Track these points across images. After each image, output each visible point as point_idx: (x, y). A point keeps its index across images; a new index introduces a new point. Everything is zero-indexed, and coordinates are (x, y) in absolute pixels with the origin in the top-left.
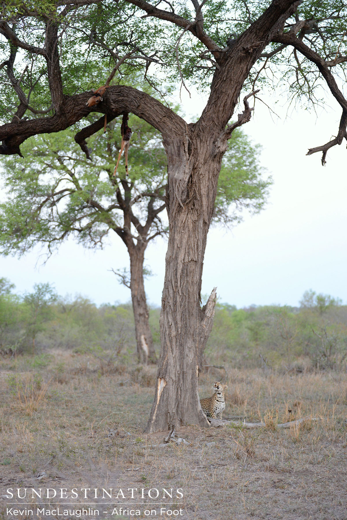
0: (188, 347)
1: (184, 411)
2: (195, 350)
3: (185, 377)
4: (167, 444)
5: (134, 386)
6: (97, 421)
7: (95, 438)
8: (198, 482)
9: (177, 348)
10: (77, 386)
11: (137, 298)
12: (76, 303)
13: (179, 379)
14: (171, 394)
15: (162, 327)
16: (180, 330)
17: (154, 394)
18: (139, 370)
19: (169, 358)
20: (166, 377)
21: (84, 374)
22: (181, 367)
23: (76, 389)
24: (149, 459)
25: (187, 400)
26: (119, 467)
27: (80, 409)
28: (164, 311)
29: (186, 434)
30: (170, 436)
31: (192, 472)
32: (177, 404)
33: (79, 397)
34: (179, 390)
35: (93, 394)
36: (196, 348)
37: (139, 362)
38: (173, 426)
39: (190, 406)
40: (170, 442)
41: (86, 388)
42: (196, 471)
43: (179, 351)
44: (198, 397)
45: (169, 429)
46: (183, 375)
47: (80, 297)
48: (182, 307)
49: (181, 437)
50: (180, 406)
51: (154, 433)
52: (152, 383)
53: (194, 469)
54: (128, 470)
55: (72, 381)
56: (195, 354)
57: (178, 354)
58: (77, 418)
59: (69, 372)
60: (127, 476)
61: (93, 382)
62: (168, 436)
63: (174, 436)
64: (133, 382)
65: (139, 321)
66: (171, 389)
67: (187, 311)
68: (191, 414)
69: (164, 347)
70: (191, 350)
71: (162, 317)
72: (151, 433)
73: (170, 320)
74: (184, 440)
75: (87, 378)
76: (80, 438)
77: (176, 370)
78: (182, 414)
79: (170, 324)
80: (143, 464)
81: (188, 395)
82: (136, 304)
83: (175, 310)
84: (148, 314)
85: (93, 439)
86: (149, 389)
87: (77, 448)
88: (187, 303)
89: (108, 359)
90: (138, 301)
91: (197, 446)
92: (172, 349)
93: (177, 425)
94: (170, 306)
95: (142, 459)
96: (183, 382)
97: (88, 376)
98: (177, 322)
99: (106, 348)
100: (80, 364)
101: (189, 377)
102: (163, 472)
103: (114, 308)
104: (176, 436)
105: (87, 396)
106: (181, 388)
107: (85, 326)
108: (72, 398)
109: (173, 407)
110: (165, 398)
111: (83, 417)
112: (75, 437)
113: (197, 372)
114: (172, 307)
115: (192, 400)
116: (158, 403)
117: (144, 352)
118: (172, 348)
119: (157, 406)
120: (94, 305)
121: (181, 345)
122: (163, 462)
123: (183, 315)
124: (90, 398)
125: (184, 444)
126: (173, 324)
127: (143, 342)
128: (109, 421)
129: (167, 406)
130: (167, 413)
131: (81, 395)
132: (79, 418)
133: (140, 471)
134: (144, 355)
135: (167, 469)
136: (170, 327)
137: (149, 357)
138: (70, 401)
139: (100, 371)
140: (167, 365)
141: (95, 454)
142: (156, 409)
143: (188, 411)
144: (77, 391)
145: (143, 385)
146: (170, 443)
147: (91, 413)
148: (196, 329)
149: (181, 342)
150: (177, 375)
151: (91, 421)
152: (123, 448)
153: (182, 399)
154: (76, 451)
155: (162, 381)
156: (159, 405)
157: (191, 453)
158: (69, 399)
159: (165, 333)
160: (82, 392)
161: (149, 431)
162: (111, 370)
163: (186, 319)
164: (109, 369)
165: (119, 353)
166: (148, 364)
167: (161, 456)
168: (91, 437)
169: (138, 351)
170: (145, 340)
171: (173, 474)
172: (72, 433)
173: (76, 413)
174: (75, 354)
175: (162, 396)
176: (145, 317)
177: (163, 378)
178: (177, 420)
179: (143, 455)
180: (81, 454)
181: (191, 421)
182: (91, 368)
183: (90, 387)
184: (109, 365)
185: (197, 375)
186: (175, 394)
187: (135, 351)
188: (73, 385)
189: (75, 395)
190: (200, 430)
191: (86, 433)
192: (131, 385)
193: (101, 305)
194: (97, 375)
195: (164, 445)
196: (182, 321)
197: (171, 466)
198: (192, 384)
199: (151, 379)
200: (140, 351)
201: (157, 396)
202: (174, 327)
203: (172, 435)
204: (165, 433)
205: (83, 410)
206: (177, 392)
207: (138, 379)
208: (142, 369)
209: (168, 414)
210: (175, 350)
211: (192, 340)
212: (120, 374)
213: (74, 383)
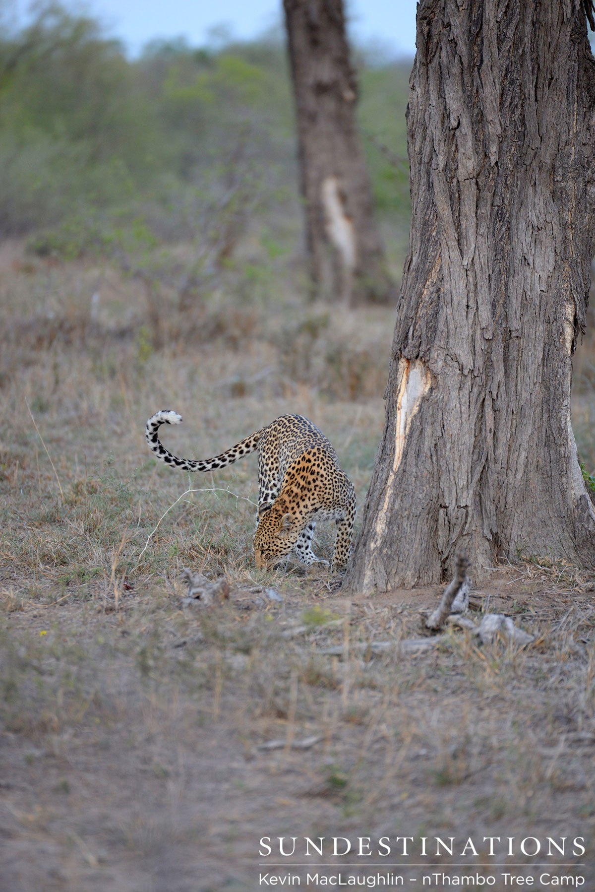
0: (529, 224)
1: (510, 499)
2: (559, 238)
3: (514, 354)
4: (435, 640)
5: (294, 394)
6: (133, 543)
7: (128, 611)
8: (569, 801)
9: (482, 230)
10: (46, 395)
11: (307, 14)
12: (34, 35)
13: (489, 364)
14: (453, 425)
15: (418, 138)
16: (494, 148)
17: (379, 430)
18: (313, 329)
19: (445, 272)
20: (434, 354)
21: (77, 343)
22: (500, 310)
23: (41, 408)
24: (361, 698)
25: (523, 455)
26: (231, 733)
27: (63, 490)
28: (426, 65)
29: (517, 598)
30: (449, 604)
31: (544, 758)
32: (479, 469)
33: (58, 440)
34: (489, 411)
35: (119, 430)
36: (564, 226)
37: (313, 296)
38: (462, 564)
39: (535, 479)
40: (449, 630)
41: (84, 405)
42: (562, 756)
43: (491, 241)
44: (571, 437)
45: (445, 575)
46: (506, 347)
47: (54, 10)
48: (507, 45)
49: (494, 611)
50: (492, 478)
51: (379, 593)
52: (370, 383)
53: (552, 744)
54: (272, 744)
55: (25, 376)
56: (562, 256)
57: (485, 254)
58: (47, 528)
59: (12, 336)
60: (265, 771)
61: (119, 376)
62: (442, 607)
63: (464, 606)
64: (287, 380)
65: (312, 118)
66: (454, 403)
67: (529, 64)
68: (540, 514)
69: (425, 223)
70: (543, 235)
71: (419, 90)
72: (366, 592)
73: (454, 104)
74: (509, 622)
75: (88, 364)
76: (63, 613)
77: (474, 323)
78: (502, 512)
79: (454, 123)
80: (333, 724)
81: (529, 430)
82: (301, 40)
83: (477, 59)
84: (353, 87)
85: (120, 616)
86: (359, 410)
87: (52, 654)
88: (528, 29)
89: (181, 282)
90: (312, 28)
91: (566, 649)
92: (460, 234)
93: (481, 559)
94: (454, 43)
95: (328, 699)
96: (507, 375)
97: (97, 355)
98: (482, 114)
99: (170, 237)
100: (60, 301)
101: (533, 355)
102: (417, 757)
103: (202, 58)
104: (472, 607)
105: (93, 439)
106: (499, 403)
107: (77, 136)
108: (26, 444)
109: (462, 482)
110: (428, 444)
111: (74, 525)
112: (38, 608)
113: (569, 331)
114: (463, 48)
115: (543, 451)
116: (396, 464)
117: (335, 253)
118: (458, 226)
119: (392, 477)
120: (116, 45)
121: (500, 215)
122: (417, 713)
123: (512, 82)
124: (105, 448)
125: (508, 640)
126: (465, 121)
127: (333, 207)
128: (185, 543)
129: (436, 476)
130: (437, 507)
131: (65, 432)
132: (57, 531)
133: (321, 753)
134: (337, 266)
135: (436, 742)
136: (451, 136)
137: (358, 273)
138: (17, 457)
139: (147, 330)
140: (437, 303)
141: (126, 678)
142: (389, 492)
143: (524, 500)
144: (47, 417)
145: (330, 394)
146: (449, 635)
147: (110, 507)
148: (567, 143)
149: (498, 201)
150: (480, 345)
151: (109, 543)
152: (246, 651)
153: (501, 451)
154: (49, 663)
155: (417, 371)
156: (403, 472)
157: (538, 677)
158: (15, 448)
159: (429, 163)
160: (67, 423)
161: (360, 582)
162: (193, 330)
163: (524, 98)
164: (186, 326)
165: (226, 253)
166: (354, 305)
167: (409, 687)
168: (111, 610)
169: (310, 248)
170: (343, 198)
171: (461, 764)
172: (27, 591)
173: (45, 509)
174: (37, 262)
175: (415, 433)
176: (340, 99)
177: (420, 357)
178: (477, 540)
179: (333, 685)
180: (68, 676)
181: (539, 542)
182: (108, 320)
183: (102, 399)
184: (183, 308)
185: (568, 345)
186: (470, 425)
187: (295, 247)
188: (28, 389)
189: (38, 435)
190: (579, 579)
191: (86, 591)
192: (280, 391)
193: (150, 47)
194: (132, 349)
195: (423, 644)
196: (506, 110)
197: (454, 732)
198: (546, 384)
199: (364, 368)
200: (320, 248)
201: (393, 436)
202: (470, 137)
203: (457, 602)
204: (429, 592)
205: (72, 496)
206: (481, 417)
207: (308, 366)
208: (325, 322)
209: (442, 511)
210: (472, 239)
211: (548, 194)
212: (233, 344)
213: (34, 383)
